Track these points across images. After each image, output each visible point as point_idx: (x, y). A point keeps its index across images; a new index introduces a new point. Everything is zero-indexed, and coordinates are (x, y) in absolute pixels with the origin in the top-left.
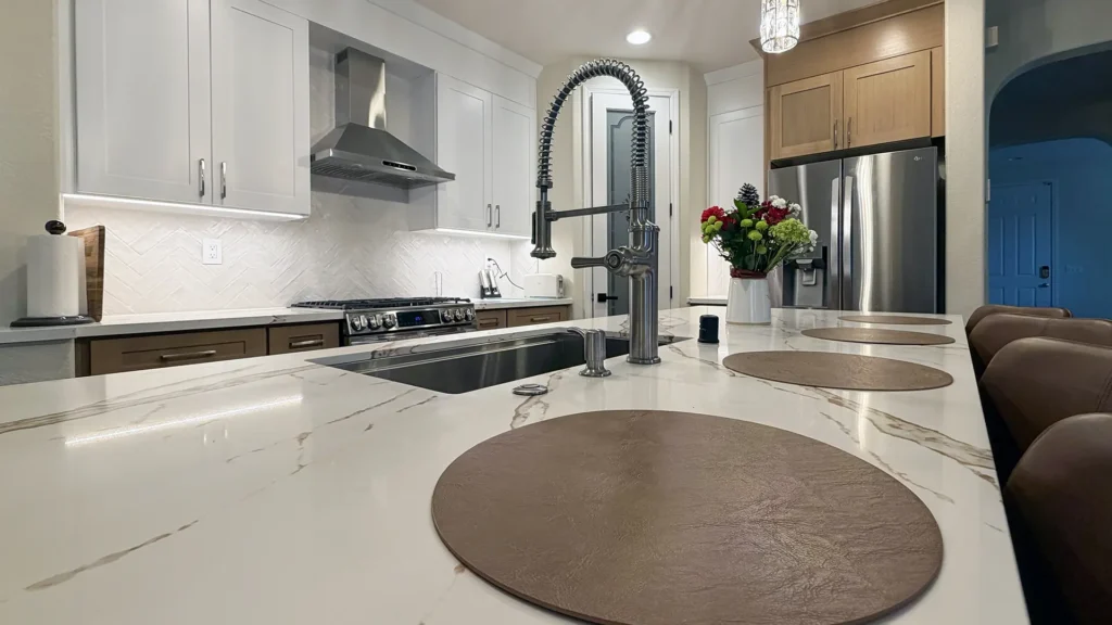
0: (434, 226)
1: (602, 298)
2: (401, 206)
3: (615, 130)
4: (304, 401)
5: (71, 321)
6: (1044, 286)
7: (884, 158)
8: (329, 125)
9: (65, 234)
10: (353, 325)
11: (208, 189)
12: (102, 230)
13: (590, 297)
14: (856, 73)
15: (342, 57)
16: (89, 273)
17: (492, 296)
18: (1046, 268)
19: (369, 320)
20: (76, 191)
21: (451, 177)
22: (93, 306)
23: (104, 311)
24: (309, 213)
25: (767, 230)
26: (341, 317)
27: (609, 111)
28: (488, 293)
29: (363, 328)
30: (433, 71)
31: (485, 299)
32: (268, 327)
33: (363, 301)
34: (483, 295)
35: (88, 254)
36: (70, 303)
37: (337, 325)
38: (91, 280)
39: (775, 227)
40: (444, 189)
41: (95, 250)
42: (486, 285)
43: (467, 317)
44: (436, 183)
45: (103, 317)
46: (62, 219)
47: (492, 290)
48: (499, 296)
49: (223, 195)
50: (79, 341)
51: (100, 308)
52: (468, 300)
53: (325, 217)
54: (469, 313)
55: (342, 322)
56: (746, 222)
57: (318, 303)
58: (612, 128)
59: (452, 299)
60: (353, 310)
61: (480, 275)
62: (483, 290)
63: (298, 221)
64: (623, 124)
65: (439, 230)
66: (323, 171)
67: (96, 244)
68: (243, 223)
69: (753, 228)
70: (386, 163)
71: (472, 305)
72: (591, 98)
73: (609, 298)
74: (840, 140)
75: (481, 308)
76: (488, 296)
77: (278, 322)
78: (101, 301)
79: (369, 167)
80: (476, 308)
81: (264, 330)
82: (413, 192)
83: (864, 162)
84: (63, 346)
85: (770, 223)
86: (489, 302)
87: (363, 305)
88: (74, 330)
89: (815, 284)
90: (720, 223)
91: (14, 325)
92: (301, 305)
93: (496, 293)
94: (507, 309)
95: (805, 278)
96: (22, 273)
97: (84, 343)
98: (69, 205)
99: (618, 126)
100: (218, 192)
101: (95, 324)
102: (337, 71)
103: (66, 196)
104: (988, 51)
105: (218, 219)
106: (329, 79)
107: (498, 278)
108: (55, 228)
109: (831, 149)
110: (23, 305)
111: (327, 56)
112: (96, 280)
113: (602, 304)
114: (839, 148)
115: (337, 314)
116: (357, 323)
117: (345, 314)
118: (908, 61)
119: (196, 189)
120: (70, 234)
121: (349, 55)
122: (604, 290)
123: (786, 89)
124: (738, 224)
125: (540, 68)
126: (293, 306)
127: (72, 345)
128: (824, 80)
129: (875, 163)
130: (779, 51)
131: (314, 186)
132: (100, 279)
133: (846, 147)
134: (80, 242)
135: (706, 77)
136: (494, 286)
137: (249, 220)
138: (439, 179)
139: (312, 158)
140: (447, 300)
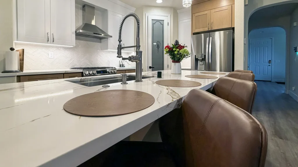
0: (107, 49)
1: (150, 67)
2: (99, 44)
3: (154, 25)
4: (73, 92)
5: (16, 72)
6: (270, 65)
7: (222, 32)
8: (81, 23)
9: (15, 51)
10: (85, 73)
11: (50, 40)
12: (23, 50)
13: (147, 67)
14: (213, 11)
15: (84, 6)
16: (20, 60)
17: (123, 67)
18: (270, 61)
19: (89, 72)
20: (17, 40)
21: (111, 37)
22: (21, 68)
23: (24, 69)
24: (75, 45)
25: (179, 51)
26: (82, 71)
27: (152, 20)
28: (122, 66)
29: (87, 74)
30: (107, 10)
31: (121, 68)
32: (64, 74)
33: (88, 68)
34: (120, 67)
35: (20, 55)
36: (15, 67)
37: (81, 73)
38: (21, 62)
39: (180, 51)
40: (110, 40)
41: (22, 55)
42: (121, 64)
43: (114, 72)
44: (108, 38)
45: (24, 71)
46: (14, 47)
47: (123, 65)
48: (124, 67)
49: (53, 41)
50: (17, 76)
51: (23, 68)
52: (115, 68)
53: (80, 47)
54: (115, 71)
55: (82, 73)
56: (174, 49)
57: (77, 68)
58: (153, 24)
59: (111, 67)
60: (85, 70)
61: (120, 61)
62: (120, 65)
63: (72, 47)
64: (156, 23)
65: (108, 50)
66: (78, 35)
67: (22, 53)
68: (59, 48)
69: (175, 51)
70: (94, 33)
71: (116, 69)
72: (148, 16)
73: (152, 67)
74: (209, 28)
75: (118, 70)
76: (122, 67)
77: (67, 72)
78: (23, 67)
79: (90, 34)
80: (117, 70)
81: (63, 74)
82: (102, 40)
83: (217, 33)
84: (14, 77)
85: (180, 50)
86: (122, 68)
87: (88, 69)
88: (16, 74)
89: (203, 64)
90: (168, 49)
91: (2, 72)
92: (73, 68)
93: (124, 66)
94: (125, 70)
95: (201, 63)
96: (4, 60)
97: (19, 77)
98: (16, 44)
99: (155, 24)
100: (52, 40)
101: (22, 72)
102: (83, 10)
103: (15, 41)
104: (245, 5)
105: (53, 47)
106: (81, 12)
107: (124, 62)
108: (12, 49)
109: (207, 30)
110: (4, 67)
111: (80, 6)
112: (22, 62)
113: (150, 69)
114: (209, 30)
115: (81, 71)
116: (86, 73)
117: (83, 71)
118: (226, 8)
119: (47, 40)
120: (16, 51)
121: (86, 6)
122: (151, 66)
123: (196, 14)
124: (172, 49)
125: (135, 9)
126: (71, 69)
127: (16, 78)
128: (206, 12)
129: (220, 34)
130: (187, 7)
131: (76, 39)
132: (23, 62)
133: (211, 30)
134: (18, 53)
135: (178, 11)
136: (123, 64)
137: (61, 47)
138: (108, 37)
139: (76, 32)
140: (110, 67)
